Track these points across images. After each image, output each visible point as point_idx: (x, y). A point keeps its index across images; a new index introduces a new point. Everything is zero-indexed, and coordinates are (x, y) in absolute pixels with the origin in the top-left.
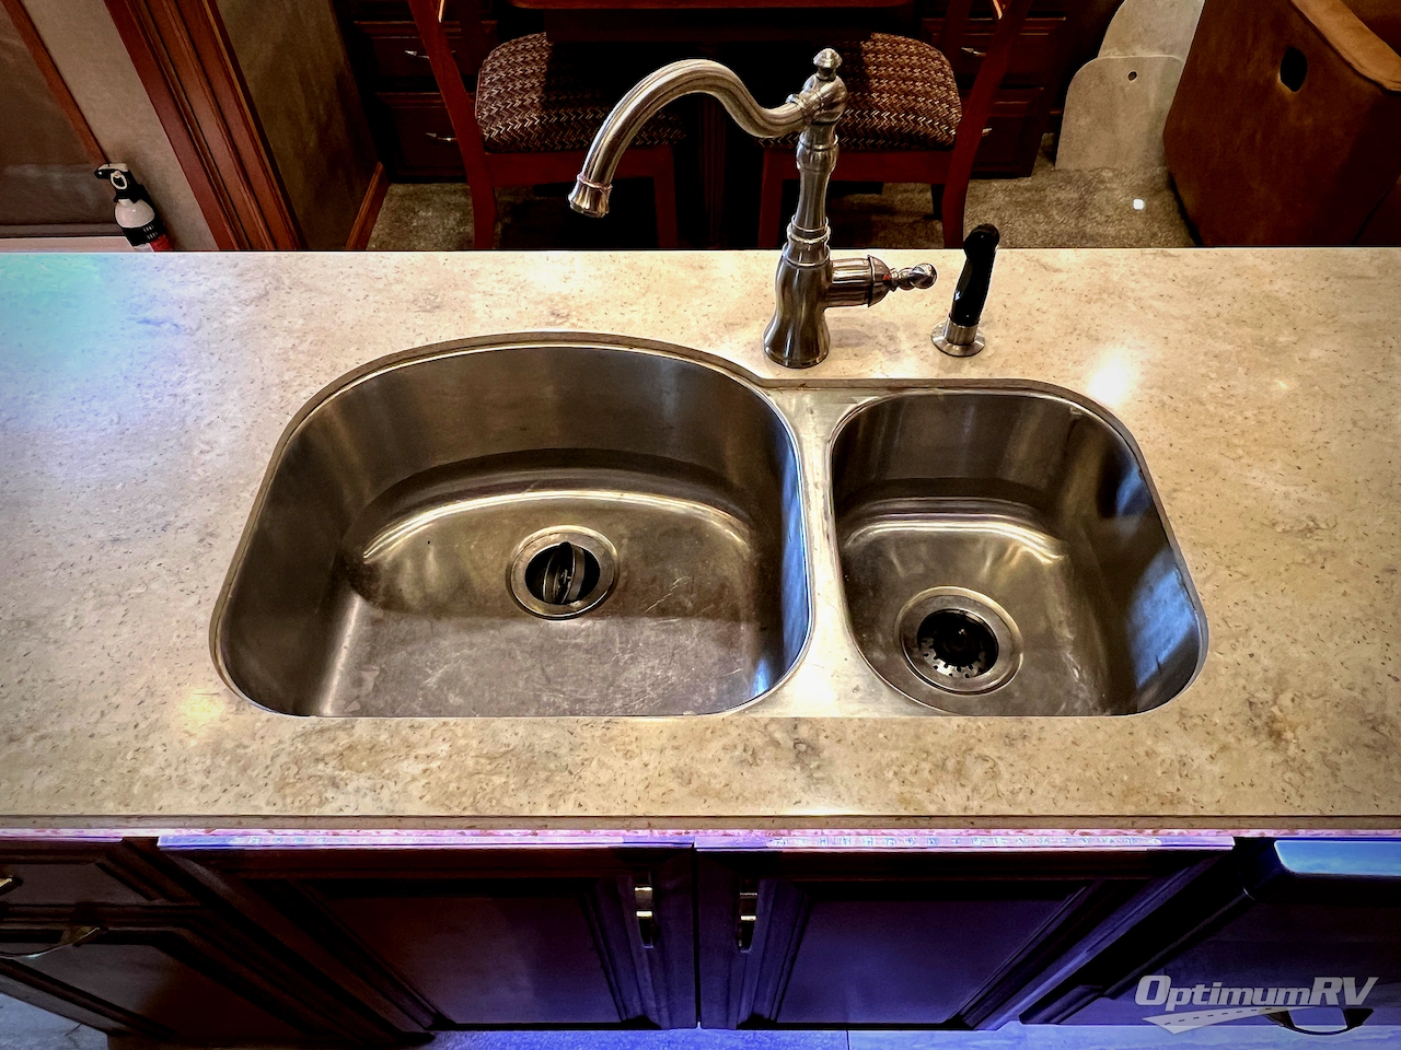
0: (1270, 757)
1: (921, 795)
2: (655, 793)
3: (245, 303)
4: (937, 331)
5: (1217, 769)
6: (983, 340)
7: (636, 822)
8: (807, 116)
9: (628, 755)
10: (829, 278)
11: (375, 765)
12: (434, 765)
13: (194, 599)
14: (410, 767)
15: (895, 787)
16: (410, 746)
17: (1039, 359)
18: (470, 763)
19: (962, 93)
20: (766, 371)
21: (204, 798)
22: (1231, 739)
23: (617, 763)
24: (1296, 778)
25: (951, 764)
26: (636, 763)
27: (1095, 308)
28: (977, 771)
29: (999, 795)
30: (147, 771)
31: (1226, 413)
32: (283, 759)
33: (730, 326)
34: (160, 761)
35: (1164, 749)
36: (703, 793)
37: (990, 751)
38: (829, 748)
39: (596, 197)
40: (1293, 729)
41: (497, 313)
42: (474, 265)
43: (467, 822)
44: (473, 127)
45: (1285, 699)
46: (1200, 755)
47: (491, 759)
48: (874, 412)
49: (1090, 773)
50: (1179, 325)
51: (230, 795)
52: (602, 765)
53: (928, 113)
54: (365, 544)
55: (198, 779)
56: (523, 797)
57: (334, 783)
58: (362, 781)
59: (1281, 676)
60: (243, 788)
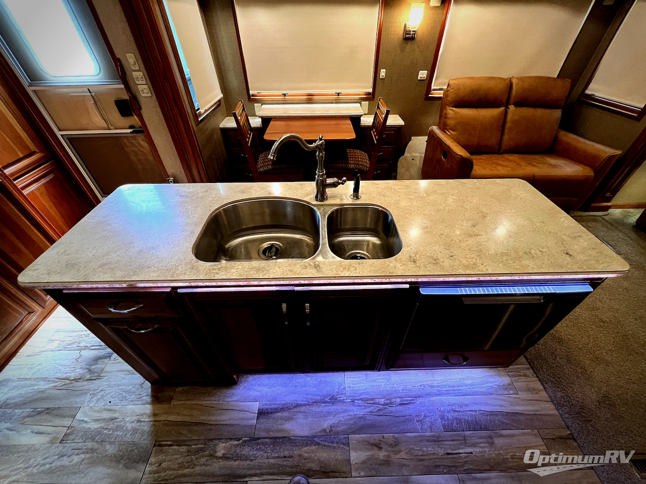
0: (413, 266)
1: (340, 273)
2: (285, 274)
3: (203, 192)
4: (351, 195)
5: (402, 268)
6: (360, 196)
7: (280, 279)
8: (317, 146)
9: (279, 268)
10: (326, 182)
11: (226, 271)
12: (238, 270)
13: (189, 243)
14: (233, 270)
15: (335, 272)
16: (234, 267)
17: (372, 200)
18: (246, 269)
19: (370, 161)
20: (315, 203)
21: (189, 276)
22: (405, 263)
23: (277, 269)
24: (418, 269)
25: (347, 268)
26: (281, 269)
27: (385, 191)
28: (352, 269)
29: (356, 273)
30: (177, 272)
31: (411, 208)
32: (206, 270)
33: (307, 195)
34: (180, 270)
35: (391, 265)
36: (295, 273)
37: (356, 266)
38: (321, 266)
39: (274, 156)
40: (418, 261)
41: (257, 193)
42: (252, 185)
43: (245, 280)
44: (257, 169)
45: (417, 256)
46: (398, 265)
47: (251, 269)
48: (337, 210)
49: (376, 269)
50: (403, 193)
51: (195, 275)
52: (274, 269)
53: (361, 165)
54: (226, 244)
55: (188, 273)
56: (257, 275)
57: (217, 273)
58: (223, 273)
59: (417, 252)
60: (198, 275)
